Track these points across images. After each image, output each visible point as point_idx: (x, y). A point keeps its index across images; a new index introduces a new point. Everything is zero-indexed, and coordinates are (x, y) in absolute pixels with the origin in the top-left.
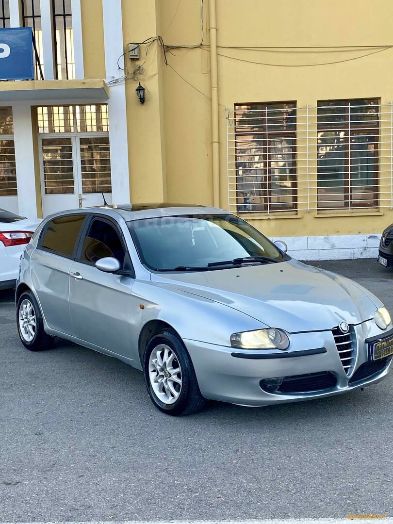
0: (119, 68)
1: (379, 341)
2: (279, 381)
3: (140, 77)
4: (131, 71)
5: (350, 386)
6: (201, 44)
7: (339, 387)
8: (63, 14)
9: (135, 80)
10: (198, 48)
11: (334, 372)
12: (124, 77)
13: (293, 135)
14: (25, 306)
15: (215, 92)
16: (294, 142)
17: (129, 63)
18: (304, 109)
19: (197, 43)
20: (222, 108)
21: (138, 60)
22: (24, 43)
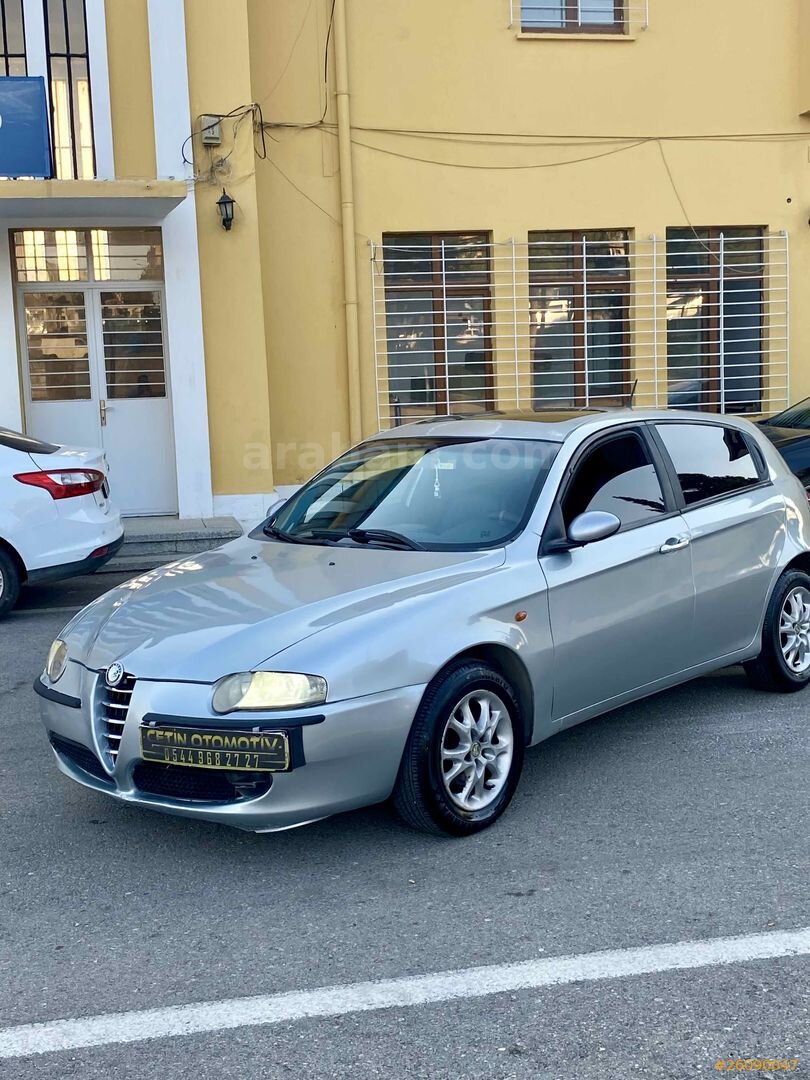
0: (185, 160)
3: (222, 179)
4: (205, 167)
6: (321, 122)
8: (65, 52)
9: (215, 185)
10: (314, 129)
12: (193, 177)
13: (485, 292)
15: (348, 211)
16: (487, 305)
17: (201, 152)
18: (508, 245)
19: (314, 119)
20: (363, 241)
21: (218, 146)
22: (30, 107)
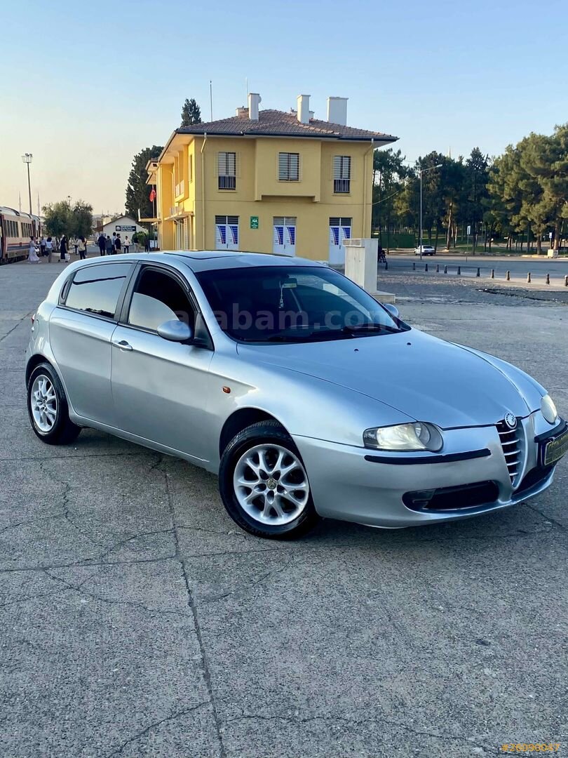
1: (552, 440)
2: (428, 494)
5: (514, 499)
7: (499, 501)
11: (496, 481)
14: (40, 382)
